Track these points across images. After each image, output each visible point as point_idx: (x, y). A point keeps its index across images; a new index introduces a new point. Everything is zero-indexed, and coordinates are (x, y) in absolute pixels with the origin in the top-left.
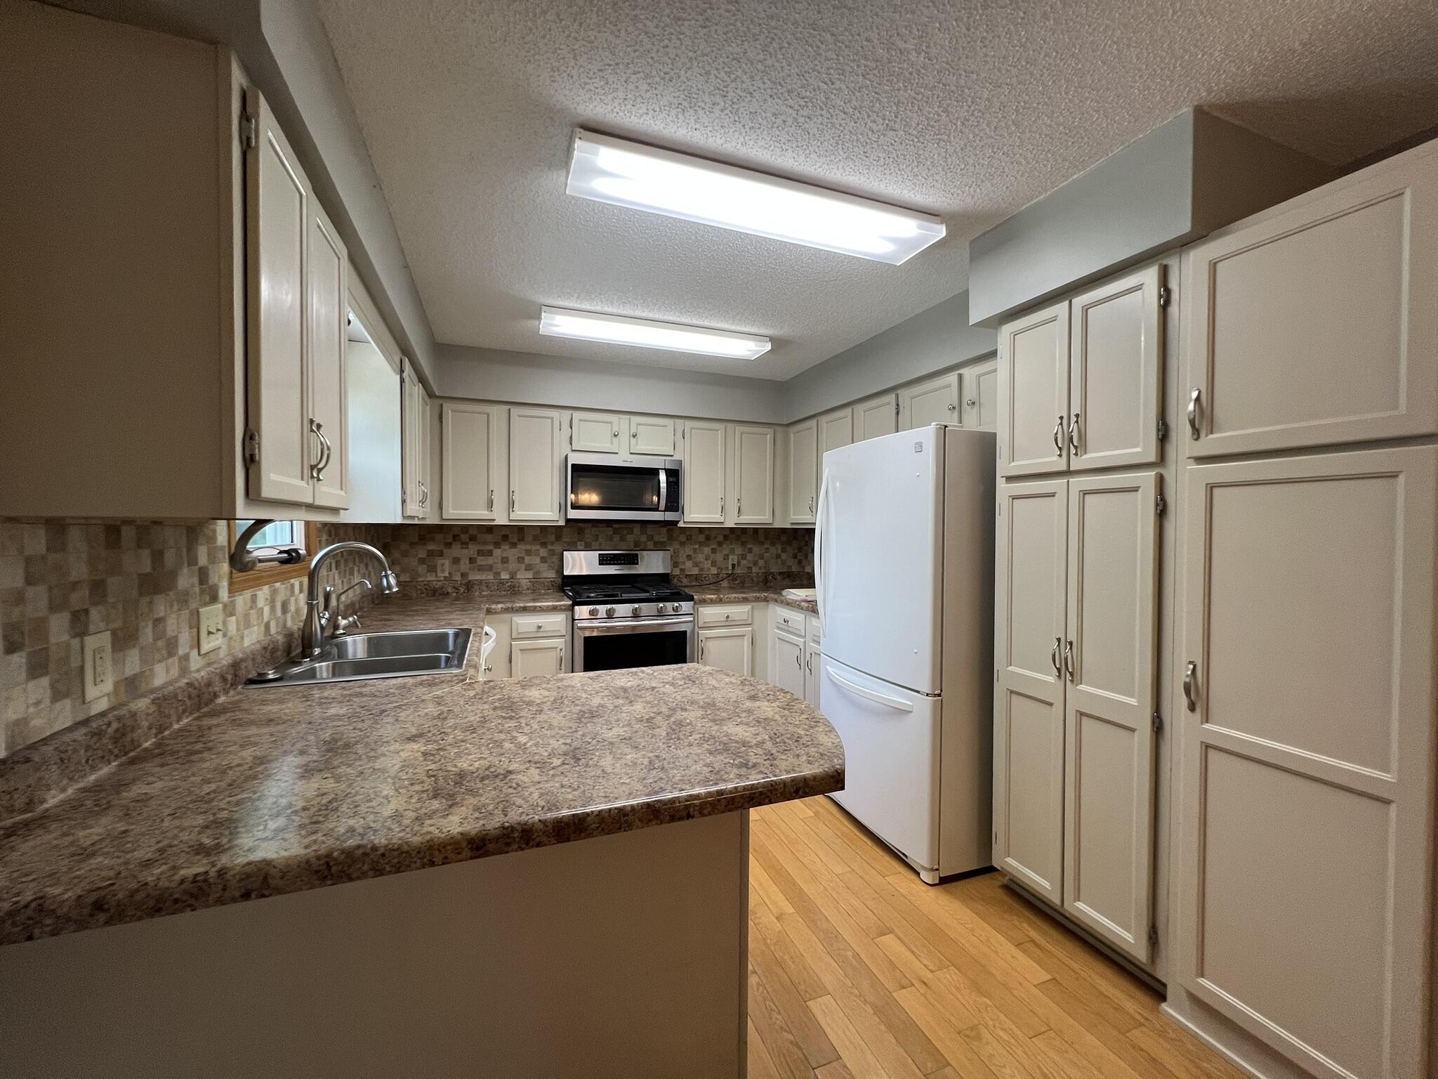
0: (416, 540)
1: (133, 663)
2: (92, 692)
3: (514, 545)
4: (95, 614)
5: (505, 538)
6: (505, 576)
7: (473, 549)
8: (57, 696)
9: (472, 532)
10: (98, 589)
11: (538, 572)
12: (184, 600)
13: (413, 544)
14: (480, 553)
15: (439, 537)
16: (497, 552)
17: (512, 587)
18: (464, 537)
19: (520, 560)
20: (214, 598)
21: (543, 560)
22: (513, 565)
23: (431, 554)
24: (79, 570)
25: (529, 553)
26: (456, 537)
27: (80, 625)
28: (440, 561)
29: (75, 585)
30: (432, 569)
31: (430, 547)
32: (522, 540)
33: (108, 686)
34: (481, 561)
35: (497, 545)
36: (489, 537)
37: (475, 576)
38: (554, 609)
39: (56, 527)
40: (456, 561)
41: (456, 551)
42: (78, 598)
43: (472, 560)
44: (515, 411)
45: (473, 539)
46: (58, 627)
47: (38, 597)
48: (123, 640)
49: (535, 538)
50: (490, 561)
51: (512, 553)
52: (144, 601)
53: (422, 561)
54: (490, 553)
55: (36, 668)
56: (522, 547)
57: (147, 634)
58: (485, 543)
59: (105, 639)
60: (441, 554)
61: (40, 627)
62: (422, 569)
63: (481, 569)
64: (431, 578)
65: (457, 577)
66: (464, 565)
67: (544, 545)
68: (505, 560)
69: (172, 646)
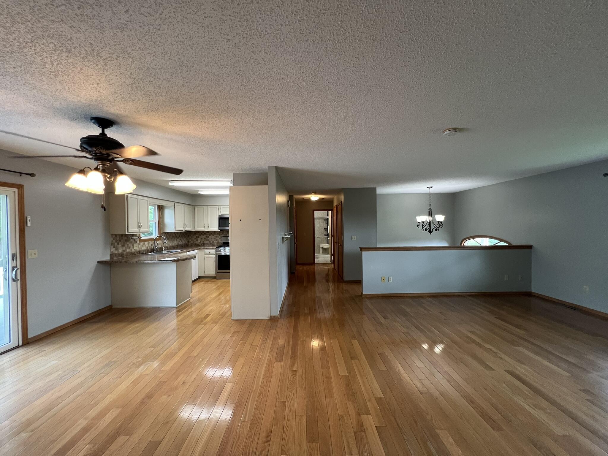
0: (194, 234)
1: (124, 248)
2: (119, 250)
3: (213, 235)
4: (120, 243)
5: (211, 234)
6: (211, 242)
7: (205, 236)
8: (116, 250)
9: (205, 232)
10: (120, 241)
11: (218, 241)
12: (131, 242)
13: (193, 235)
14: (206, 237)
15: (198, 233)
16: (210, 237)
17: (213, 244)
18: (203, 234)
19: (215, 238)
20: (136, 243)
21: (220, 238)
22: (213, 240)
23: (197, 237)
24: (118, 239)
25: (216, 237)
26: (201, 233)
27: (118, 244)
28: (198, 239)
29: (118, 240)
30: (197, 240)
31: (197, 236)
32: (215, 234)
33: (121, 250)
34: (207, 239)
35: (210, 235)
36: (208, 234)
37: (206, 242)
38: (213, 249)
39: (116, 235)
40: (202, 239)
41: (202, 236)
42: (118, 241)
43: (205, 239)
44: (209, 207)
45: (205, 234)
46: (116, 244)
47: (114, 241)
48: (123, 246)
49: (218, 234)
50: (208, 239)
51: (213, 237)
52: (126, 242)
53: (195, 239)
54: (208, 237)
55: (114, 247)
56: (215, 236)
57: (126, 246)
58: (208, 235)
59: (121, 246)
60: (199, 237)
61: (114, 244)
62: (195, 240)
63: (207, 240)
64: (197, 242)
65: (202, 242)
66: (203, 240)
67: (220, 235)
68: (211, 239)
69: (130, 248)
